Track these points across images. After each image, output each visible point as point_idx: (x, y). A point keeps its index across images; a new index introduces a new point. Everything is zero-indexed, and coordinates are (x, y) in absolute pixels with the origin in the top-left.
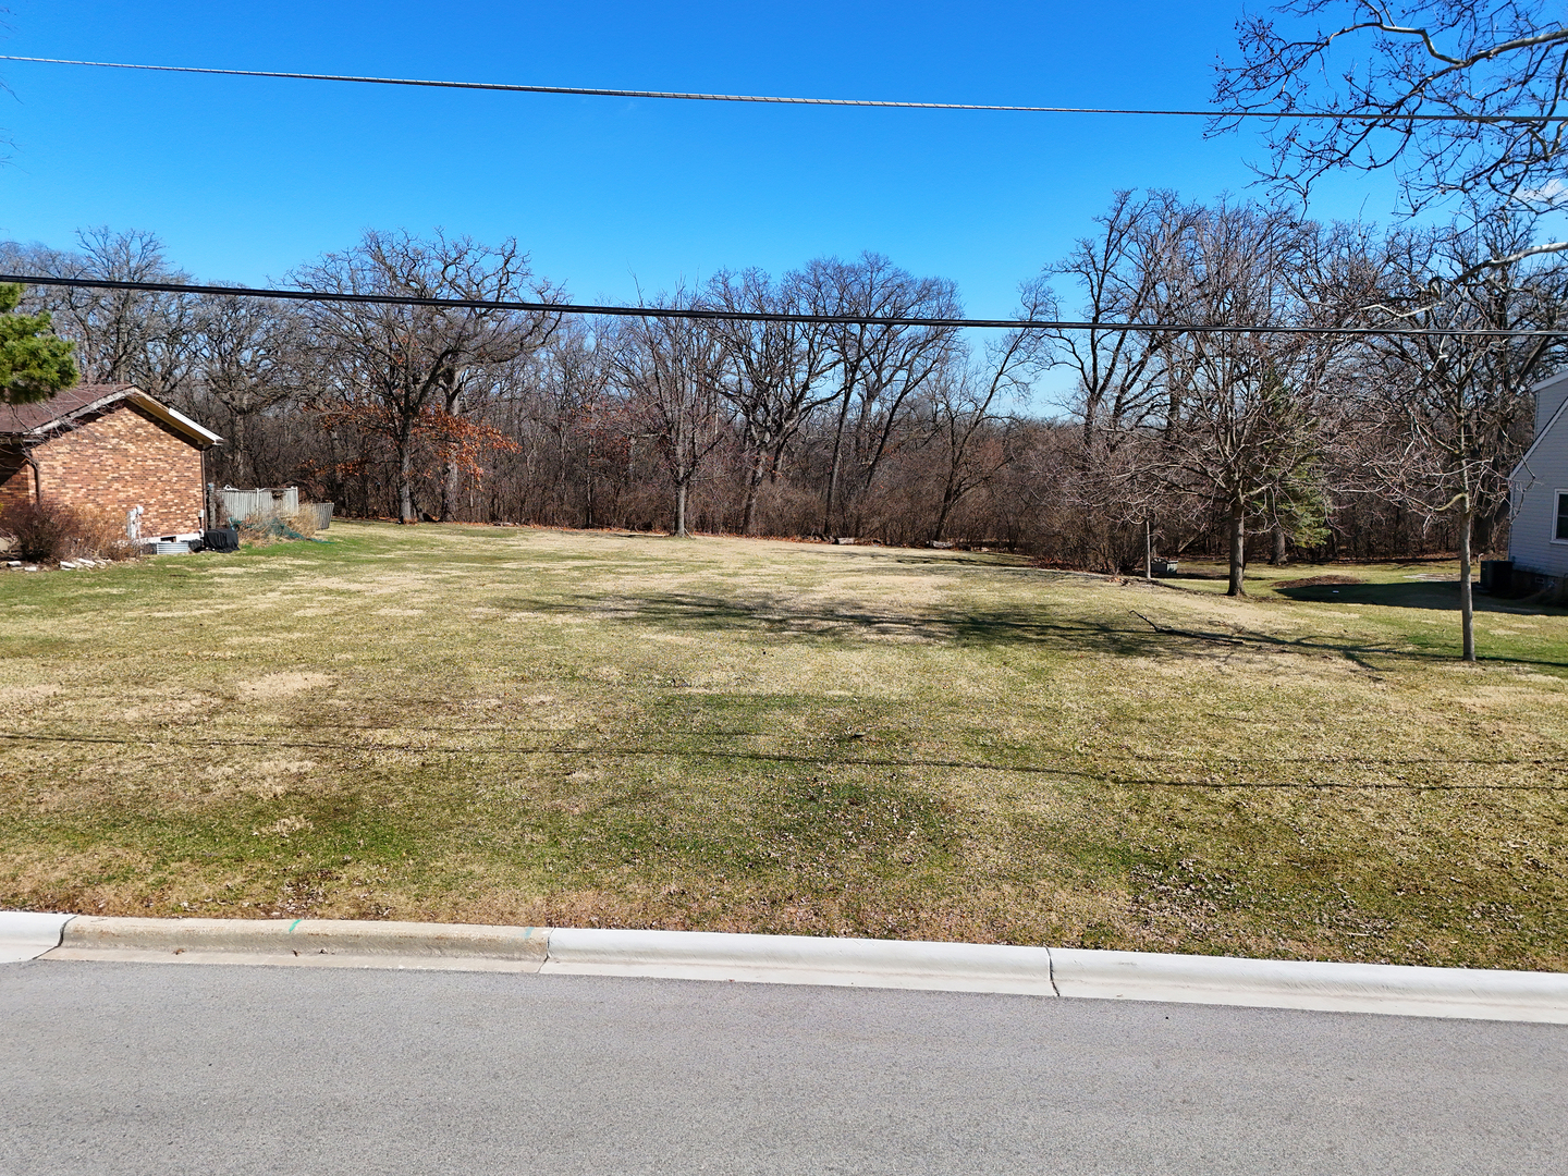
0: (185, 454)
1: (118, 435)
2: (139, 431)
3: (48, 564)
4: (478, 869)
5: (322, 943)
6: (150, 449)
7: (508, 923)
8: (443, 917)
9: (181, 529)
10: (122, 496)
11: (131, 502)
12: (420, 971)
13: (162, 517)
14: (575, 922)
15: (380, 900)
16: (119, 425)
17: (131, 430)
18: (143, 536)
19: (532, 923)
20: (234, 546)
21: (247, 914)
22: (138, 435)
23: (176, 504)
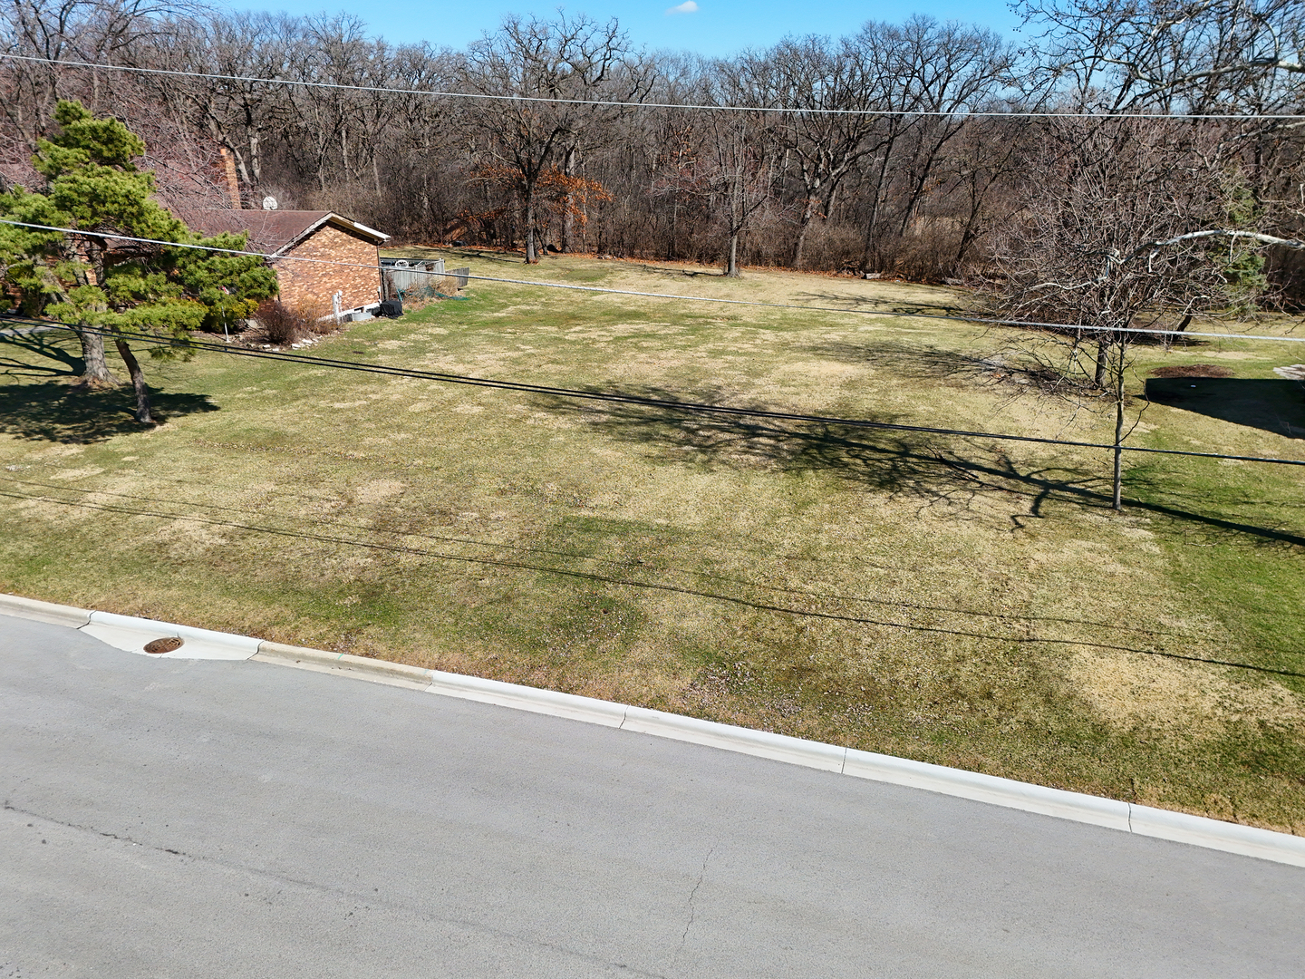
0: (367, 250)
1: (324, 246)
2: (337, 240)
3: (285, 345)
4: (418, 636)
5: (349, 665)
6: (344, 251)
7: (420, 666)
8: (396, 660)
9: (367, 301)
10: (329, 285)
11: (334, 288)
12: (381, 684)
13: (355, 295)
14: (447, 670)
15: (375, 648)
16: (324, 239)
17: (332, 240)
18: (343, 310)
19: (429, 667)
20: (400, 313)
21: (325, 648)
22: (336, 243)
23: (362, 286)
